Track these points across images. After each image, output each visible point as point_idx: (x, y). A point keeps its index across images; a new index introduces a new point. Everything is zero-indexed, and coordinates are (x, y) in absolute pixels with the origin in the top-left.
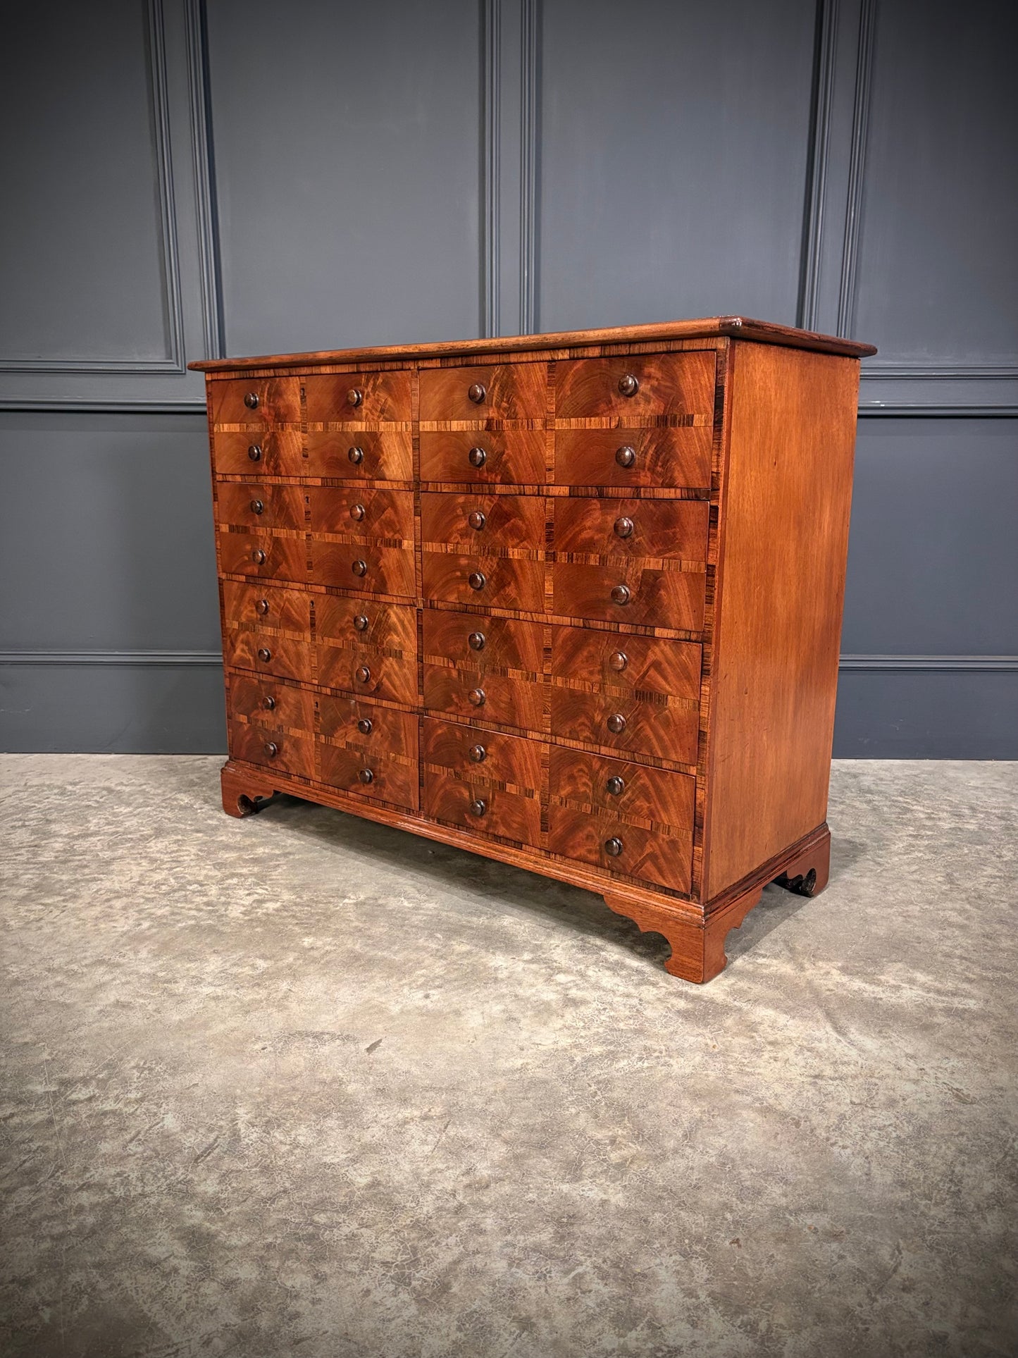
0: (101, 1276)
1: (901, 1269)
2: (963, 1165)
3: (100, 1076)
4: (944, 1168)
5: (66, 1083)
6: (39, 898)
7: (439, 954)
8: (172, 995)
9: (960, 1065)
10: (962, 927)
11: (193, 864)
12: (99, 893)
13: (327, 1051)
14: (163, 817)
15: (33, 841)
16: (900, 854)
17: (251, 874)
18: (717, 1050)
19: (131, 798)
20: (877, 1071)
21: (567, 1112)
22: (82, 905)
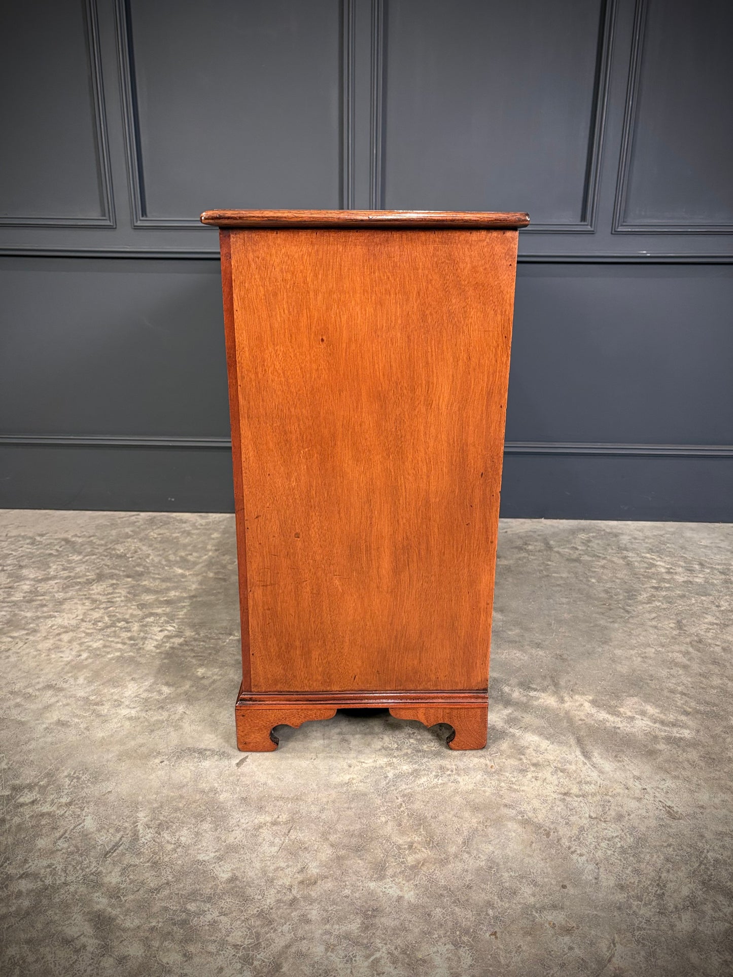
0: (30, 951)
1: (614, 960)
2: (668, 871)
3: (42, 783)
4: (653, 874)
5: (16, 789)
6: (9, 632)
8: (99, 716)
9: (673, 786)
10: (685, 667)
11: (122, 604)
12: (53, 628)
13: (208, 765)
14: (104, 564)
15: (8, 583)
16: (644, 603)
17: (164, 614)
18: (494, 770)
19: (83, 548)
20: (611, 790)
21: (379, 821)
22: (40, 638)
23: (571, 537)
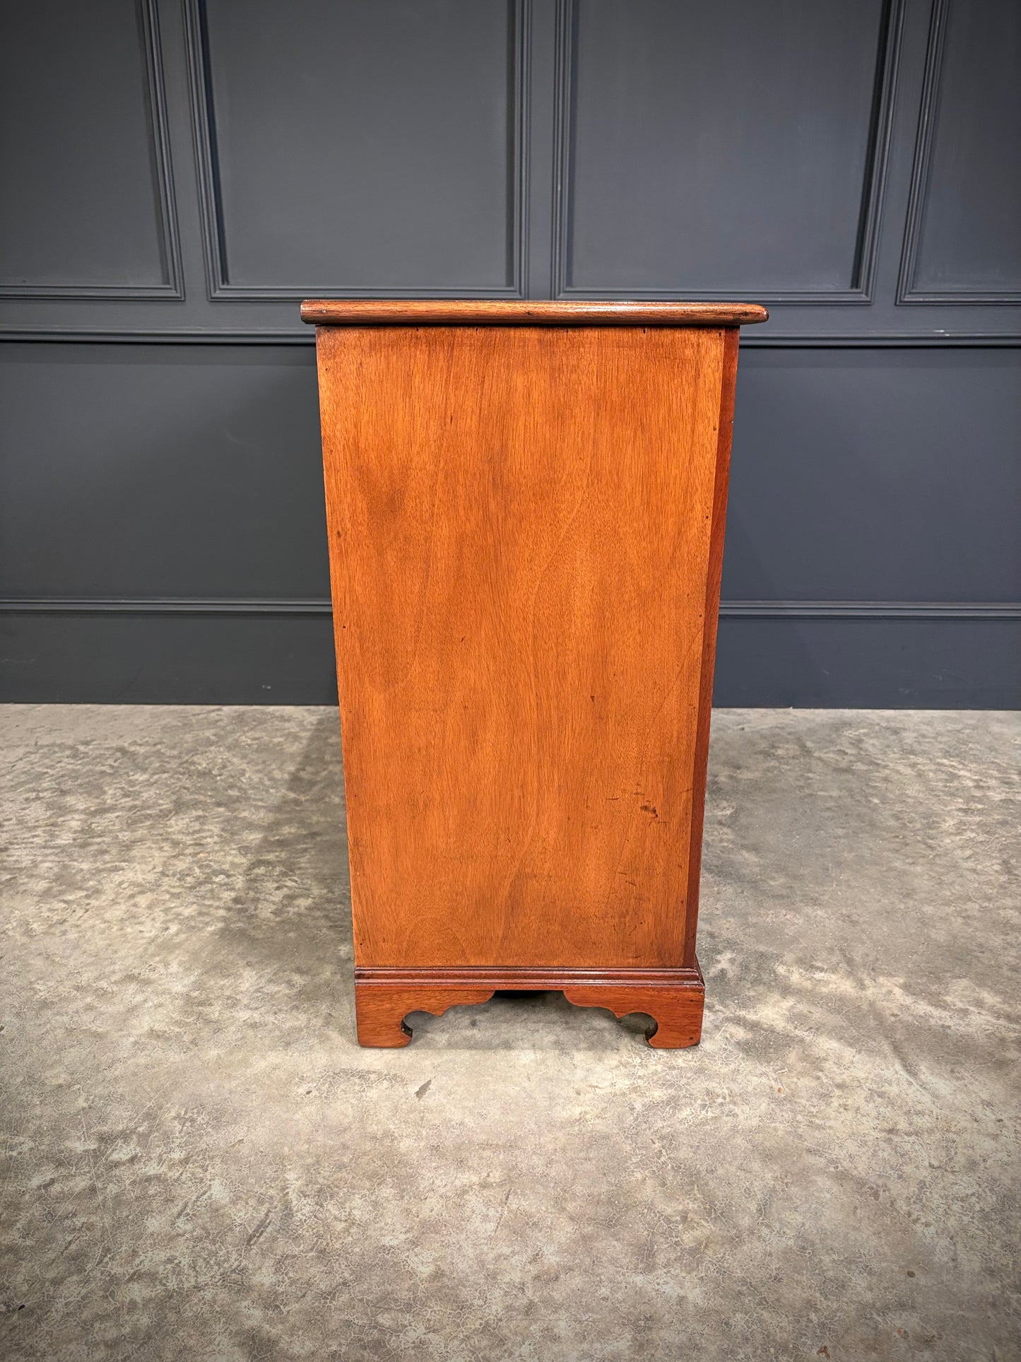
3: (141, 1129)
5: (105, 1139)
6: (61, 893)
8: (208, 1022)
11: (217, 848)
12: (122, 886)
13: (375, 1096)
14: (181, 786)
15: (49, 818)
16: (952, 834)
17: (279, 862)
18: (783, 1095)
19: (147, 762)
20: (954, 1123)
21: (632, 1178)
22: (106, 903)
23: (834, 736)
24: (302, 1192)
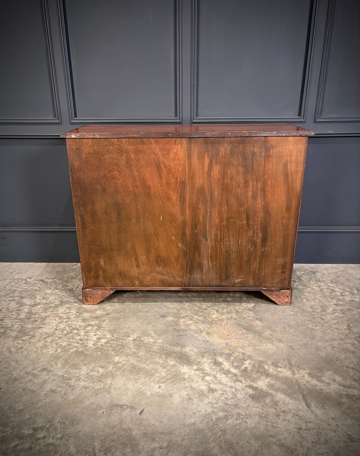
3: (47, 426)
5: (35, 430)
6: (21, 337)
7: (164, 366)
8: (70, 386)
9: (351, 423)
10: (353, 353)
11: (74, 319)
12: (42, 334)
13: (125, 414)
14: (62, 295)
15: (17, 308)
16: (330, 314)
17: (95, 325)
18: (264, 415)
19: (51, 285)
20: (321, 426)
21: (211, 446)
22: (36, 341)
24: (100, 450)
